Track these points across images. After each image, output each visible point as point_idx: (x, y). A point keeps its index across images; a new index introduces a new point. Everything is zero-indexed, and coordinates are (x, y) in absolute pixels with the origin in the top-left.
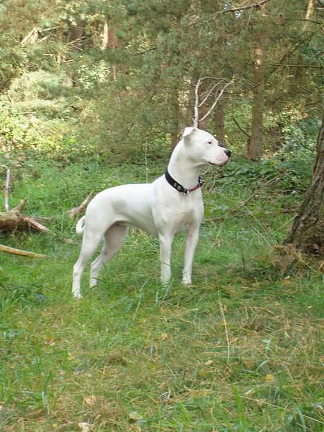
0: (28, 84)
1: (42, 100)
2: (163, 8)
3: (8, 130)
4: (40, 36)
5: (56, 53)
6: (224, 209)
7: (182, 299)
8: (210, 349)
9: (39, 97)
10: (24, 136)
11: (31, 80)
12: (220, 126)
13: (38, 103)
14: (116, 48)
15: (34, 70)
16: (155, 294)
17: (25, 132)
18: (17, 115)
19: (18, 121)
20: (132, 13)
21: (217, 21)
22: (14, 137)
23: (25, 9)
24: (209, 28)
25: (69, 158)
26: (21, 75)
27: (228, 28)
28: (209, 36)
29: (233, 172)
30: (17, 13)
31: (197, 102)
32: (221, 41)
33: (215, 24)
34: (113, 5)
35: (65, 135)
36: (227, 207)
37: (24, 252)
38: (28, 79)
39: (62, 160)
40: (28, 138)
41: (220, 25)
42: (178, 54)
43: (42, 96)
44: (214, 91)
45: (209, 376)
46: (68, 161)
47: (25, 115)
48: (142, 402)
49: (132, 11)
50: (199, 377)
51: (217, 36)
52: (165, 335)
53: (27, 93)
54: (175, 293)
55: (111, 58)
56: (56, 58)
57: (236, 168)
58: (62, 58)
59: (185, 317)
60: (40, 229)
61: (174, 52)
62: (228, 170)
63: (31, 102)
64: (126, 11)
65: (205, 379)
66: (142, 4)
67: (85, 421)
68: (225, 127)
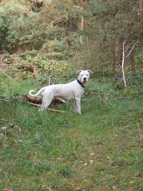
0: (50, 46)
1: (56, 52)
2: (107, 12)
3: (42, 66)
4: (54, 25)
5: (61, 32)
6: (136, 92)
7: (122, 124)
8: (134, 138)
9: (55, 51)
10: (49, 68)
11: (51, 44)
12: (133, 61)
13: (54, 54)
14: (88, 29)
15: (52, 40)
16: (112, 122)
17: (49, 66)
18: (46, 59)
19: (47, 62)
20: (95, 15)
21: (130, 16)
22: (45, 68)
23: (48, 14)
24: (127, 19)
25: (69, 76)
26: (47, 42)
27: (135, 19)
28: (127, 22)
29: (139, 79)
30: (45, 16)
31: (124, 50)
32: (132, 24)
33: (129, 17)
34: (87, 12)
35: (66, 67)
36: (137, 92)
37: (57, 111)
38: (50, 43)
39: (66, 77)
40: (51, 68)
41: (132, 18)
42: (114, 30)
43: (56, 50)
44: (131, 46)
45: (134, 146)
46: (69, 77)
47: (49, 59)
48: (111, 155)
49: (95, 14)
50: (130, 146)
51: (130, 22)
52: (116, 135)
53: (50, 50)
54: (119, 122)
55: (86, 33)
56: (61, 34)
57: (141, 78)
58: (64, 34)
59: (124, 129)
60: (63, 102)
61: (112, 29)
62: (137, 78)
63: (51, 53)
64: (92, 14)
65: (133, 147)
66: (98, 11)
67: (91, 159)
68: (135, 61)
